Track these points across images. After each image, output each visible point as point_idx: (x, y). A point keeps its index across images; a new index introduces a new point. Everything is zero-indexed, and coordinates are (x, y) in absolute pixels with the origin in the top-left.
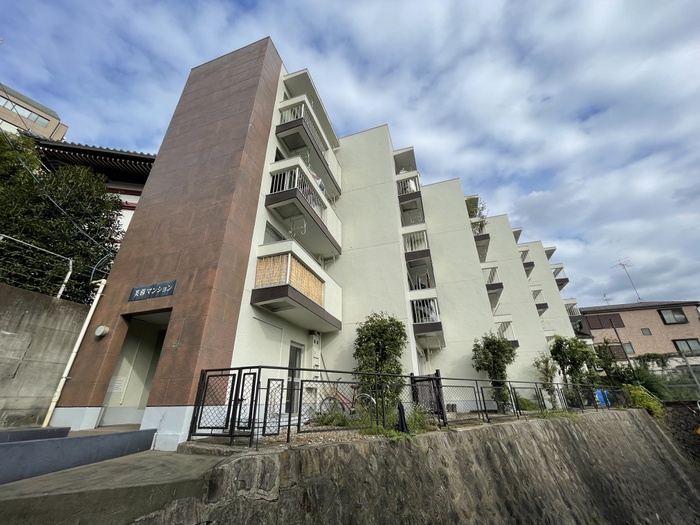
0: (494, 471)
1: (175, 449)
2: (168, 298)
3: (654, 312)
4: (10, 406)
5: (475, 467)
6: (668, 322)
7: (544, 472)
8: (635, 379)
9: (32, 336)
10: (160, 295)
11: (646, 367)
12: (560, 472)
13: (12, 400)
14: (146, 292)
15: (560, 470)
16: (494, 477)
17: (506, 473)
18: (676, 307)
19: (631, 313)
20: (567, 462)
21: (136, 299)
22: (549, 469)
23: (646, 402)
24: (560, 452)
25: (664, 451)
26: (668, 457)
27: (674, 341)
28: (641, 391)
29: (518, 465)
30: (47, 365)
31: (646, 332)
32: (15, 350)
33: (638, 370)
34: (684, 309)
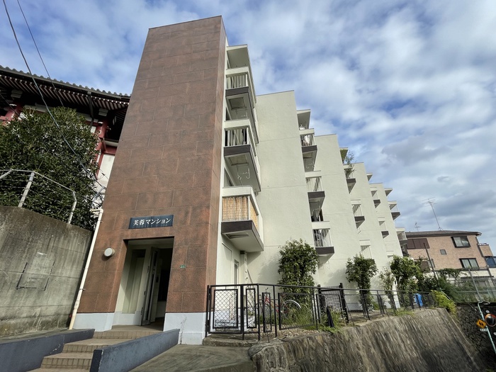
0: (382, 352)
1: (201, 343)
2: (168, 229)
3: (449, 238)
4: (43, 313)
5: (373, 350)
6: (457, 246)
7: (405, 353)
8: (438, 286)
9: (55, 256)
10: (160, 225)
11: (445, 278)
12: (412, 352)
13: (44, 308)
14: (145, 222)
15: (411, 351)
16: (382, 356)
17: (387, 354)
18: (464, 236)
19: (434, 238)
20: (414, 346)
21: (136, 227)
22: (406, 351)
23: (445, 303)
24: (410, 339)
25: (458, 337)
26: (461, 342)
27: (461, 260)
28: (443, 295)
29: (392, 348)
30: (63, 278)
31: (443, 252)
32: (46, 268)
33: (440, 280)
34: (468, 237)
